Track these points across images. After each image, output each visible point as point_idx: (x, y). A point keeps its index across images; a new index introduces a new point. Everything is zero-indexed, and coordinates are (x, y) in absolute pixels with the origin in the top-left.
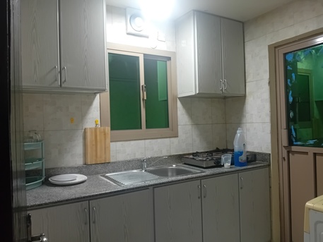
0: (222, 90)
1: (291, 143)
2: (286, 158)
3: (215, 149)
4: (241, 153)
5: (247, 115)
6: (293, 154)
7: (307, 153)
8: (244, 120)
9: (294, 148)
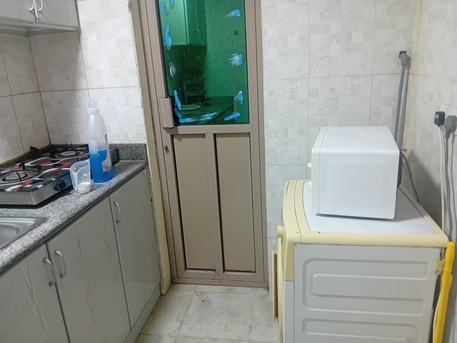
0: (33, 12)
1: (177, 122)
2: (170, 148)
3: (27, 150)
4: (102, 155)
5: (88, 72)
6: (180, 140)
7: (203, 135)
8: (83, 84)
9: (182, 130)
